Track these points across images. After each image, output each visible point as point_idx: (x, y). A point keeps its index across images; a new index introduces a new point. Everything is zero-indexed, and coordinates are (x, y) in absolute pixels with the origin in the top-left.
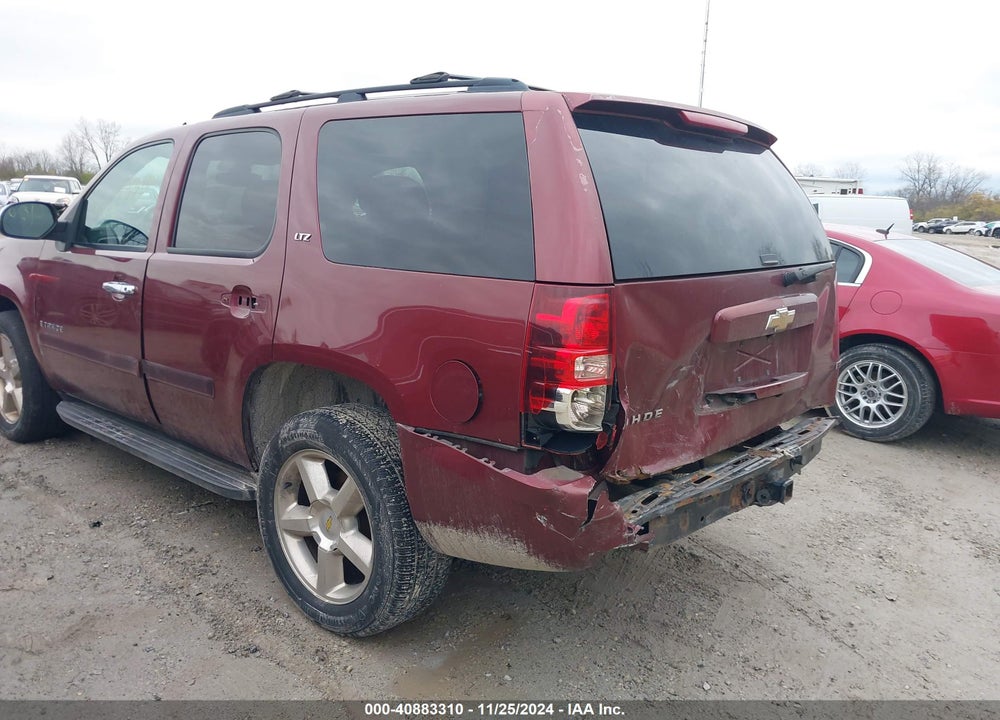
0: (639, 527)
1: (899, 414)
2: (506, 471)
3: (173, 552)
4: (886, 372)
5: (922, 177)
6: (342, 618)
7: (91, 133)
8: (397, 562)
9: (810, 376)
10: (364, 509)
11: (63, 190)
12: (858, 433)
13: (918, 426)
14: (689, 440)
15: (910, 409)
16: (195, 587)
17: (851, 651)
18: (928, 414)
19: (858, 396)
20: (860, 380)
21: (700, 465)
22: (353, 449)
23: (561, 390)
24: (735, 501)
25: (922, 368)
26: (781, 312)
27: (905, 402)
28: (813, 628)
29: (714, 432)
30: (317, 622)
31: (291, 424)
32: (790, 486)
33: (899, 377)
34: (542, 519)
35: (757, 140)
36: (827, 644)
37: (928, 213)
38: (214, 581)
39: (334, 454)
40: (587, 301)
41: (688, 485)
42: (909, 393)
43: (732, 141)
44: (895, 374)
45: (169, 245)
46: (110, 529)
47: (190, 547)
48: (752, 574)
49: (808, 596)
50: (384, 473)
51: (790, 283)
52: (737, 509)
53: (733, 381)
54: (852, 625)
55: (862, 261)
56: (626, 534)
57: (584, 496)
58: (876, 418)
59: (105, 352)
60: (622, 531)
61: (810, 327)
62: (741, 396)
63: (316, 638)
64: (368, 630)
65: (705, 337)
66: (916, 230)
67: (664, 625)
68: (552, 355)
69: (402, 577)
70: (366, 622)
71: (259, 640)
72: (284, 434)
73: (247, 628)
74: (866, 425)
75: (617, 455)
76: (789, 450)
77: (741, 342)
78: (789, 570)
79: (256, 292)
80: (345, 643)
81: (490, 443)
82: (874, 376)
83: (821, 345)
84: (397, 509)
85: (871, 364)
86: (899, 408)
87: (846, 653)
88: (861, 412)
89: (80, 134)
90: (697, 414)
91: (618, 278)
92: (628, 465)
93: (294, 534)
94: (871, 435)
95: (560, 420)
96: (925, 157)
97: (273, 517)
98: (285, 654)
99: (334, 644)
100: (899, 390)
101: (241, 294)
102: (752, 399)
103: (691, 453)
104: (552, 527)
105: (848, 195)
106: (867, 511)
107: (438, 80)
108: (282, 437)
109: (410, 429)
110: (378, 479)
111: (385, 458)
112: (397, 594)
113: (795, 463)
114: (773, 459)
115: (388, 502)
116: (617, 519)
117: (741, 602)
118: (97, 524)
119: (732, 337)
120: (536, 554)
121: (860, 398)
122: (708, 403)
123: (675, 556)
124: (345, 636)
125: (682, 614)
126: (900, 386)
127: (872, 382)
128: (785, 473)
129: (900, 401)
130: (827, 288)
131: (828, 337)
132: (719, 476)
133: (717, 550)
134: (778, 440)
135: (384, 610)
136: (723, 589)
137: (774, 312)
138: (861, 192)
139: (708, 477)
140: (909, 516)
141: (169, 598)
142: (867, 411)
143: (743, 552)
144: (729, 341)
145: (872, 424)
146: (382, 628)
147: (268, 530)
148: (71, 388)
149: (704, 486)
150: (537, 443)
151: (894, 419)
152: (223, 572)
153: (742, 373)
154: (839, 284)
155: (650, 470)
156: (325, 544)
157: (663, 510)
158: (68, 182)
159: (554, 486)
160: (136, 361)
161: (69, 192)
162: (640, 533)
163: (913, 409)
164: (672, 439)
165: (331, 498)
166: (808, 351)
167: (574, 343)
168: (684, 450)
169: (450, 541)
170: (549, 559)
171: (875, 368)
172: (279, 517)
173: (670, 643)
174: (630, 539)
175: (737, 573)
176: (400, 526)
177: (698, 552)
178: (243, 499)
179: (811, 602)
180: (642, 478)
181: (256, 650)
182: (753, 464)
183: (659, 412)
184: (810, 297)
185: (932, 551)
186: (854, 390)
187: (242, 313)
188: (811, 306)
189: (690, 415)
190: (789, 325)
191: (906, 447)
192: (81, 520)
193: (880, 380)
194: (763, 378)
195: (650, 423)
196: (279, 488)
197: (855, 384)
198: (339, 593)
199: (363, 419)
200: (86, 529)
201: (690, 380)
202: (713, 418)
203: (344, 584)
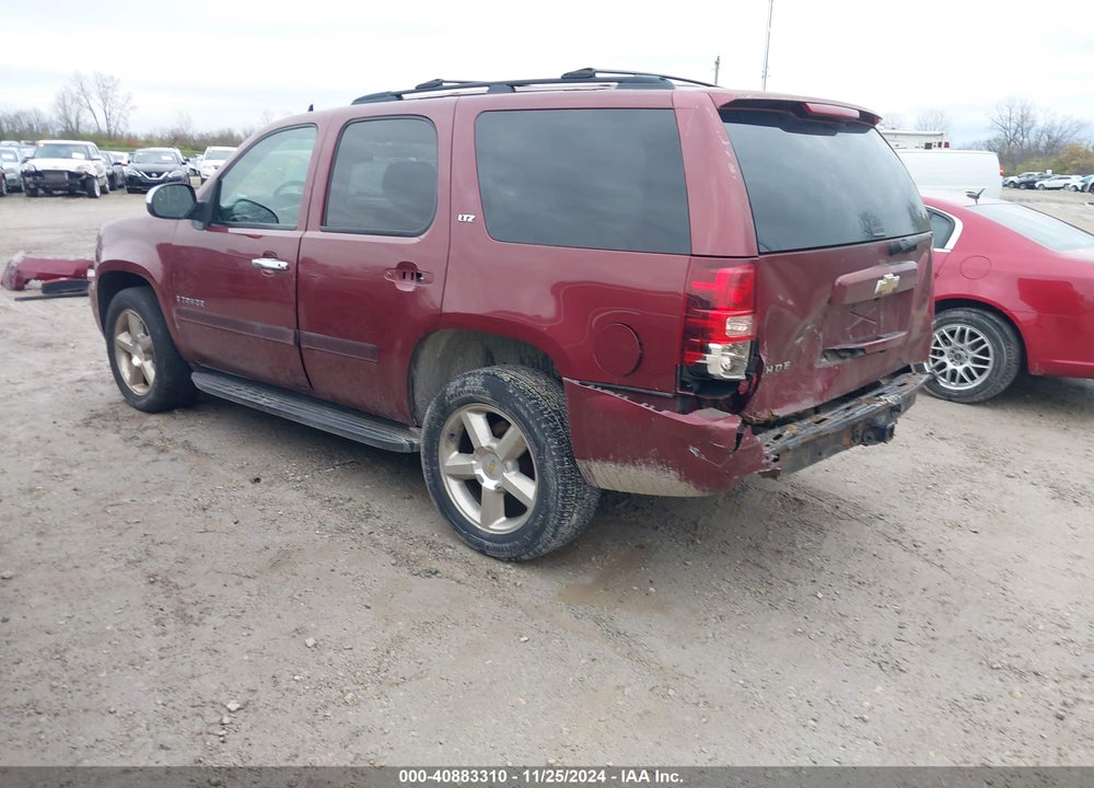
0: (773, 456)
1: (985, 376)
2: (664, 413)
3: (334, 502)
4: (973, 336)
5: (1014, 125)
6: (507, 545)
7: (87, 87)
8: (560, 494)
9: (909, 334)
10: (528, 451)
11: (82, 156)
12: (944, 395)
13: (1003, 387)
14: (810, 389)
15: (996, 370)
16: (365, 528)
17: (940, 570)
18: (1012, 375)
19: (945, 359)
20: (948, 343)
21: (817, 410)
22: (518, 402)
23: (711, 345)
24: (846, 440)
25: (1007, 330)
26: (888, 278)
27: (991, 364)
28: (907, 554)
29: (830, 383)
30: (482, 551)
31: (458, 383)
32: (892, 429)
33: (986, 340)
34: (694, 451)
35: (867, 121)
36: (919, 564)
37: (1020, 166)
38: (380, 523)
39: (500, 407)
40: (737, 271)
41: (809, 425)
42: (995, 355)
43: (844, 125)
44: (982, 337)
45: (322, 224)
46: (271, 484)
47: (348, 497)
48: (852, 514)
49: (902, 530)
50: (547, 421)
51: (895, 252)
52: (846, 447)
53: (845, 338)
54: (940, 550)
55: (952, 226)
56: (765, 461)
57: (733, 430)
58: (962, 380)
59: (255, 323)
60: (761, 458)
61: (909, 292)
62: (852, 351)
63: (485, 564)
64: (531, 553)
65: (827, 300)
66: (1005, 186)
67: (778, 552)
68: (706, 316)
69: (564, 506)
70: (528, 547)
71: (435, 566)
72: (450, 390)
73: (422, 557)
74: (953, 387)
75: (756, 399)
76: (891, 399)
77: (854, 305)
78: (884, 510)
79: (420, 268)
80: (509, 566)
81: (648, 392)
82: (961, 340)
83: (919, 308)
84: (559, 450)
85: (958, 328)
86: (985, 369)
87: (936, 571)
88: (948, 375)
89: (75, 89)
90: (817, 366)
91: (761, 251)
92: (762, 408)
93: (455, 477)
94: (955, 397)
95: (711, 371)
96: (1018, 102)
97: (437, 464)
98: (462, 576)
99: (499, 567)
100: (985, 352)
101: (407, 269)
102: (861, 354)
103: (811, 399)
104: (703, 457)
105: (934, 150)
106: (954, 463)
107: (586, 75)
108: (449, 394)
109: (576, 382)
110: (543, 426)
111: (546, 409)
112: (560, 520)
113: (895, 410)
114: (878, 405)
115: (552, 444)
116: (758, 448)
117: (843, 534)
118: (258, 480)
119: (848, 300)
120: (687, 480)
121: (947, 361)
122: (826, 357)
123: (781, 500)
124: (509, 560)
125: (793, 544)
126: (986, 349)
127: (960, 345)
128: (887, 418)
129: (986, 363)
130: (926, 254)
131: (924, 301)
132: (834, 419)
133: (818, 495)
134: (880, 391)
135: (547, 535)
136: (827, 525)
137: (882, 278)
138: (947, 145)
139: (825, 419)
140: (993, 466)
141: (346, 537)
142: (954, 373)
143: (841, 496)
144: (846, 303)
145: (958, 386)
146: (544, 550)
147: (433, 476)
148: (205, 359)
149: (823, 426)
150: (690, 390)
151: (979, 380)
152: (384, 516)
153: (853, 332)
154: (936, 250)
155: (780, 413)
156: (489, 484)
157: (791, 443)
158: (86, 147)
159: (708, 423)
160: (292, 332)
161: (89, 158)
162: (775, 460)
163: (998, 371)
164: (796, 387)
165: (494, 445)
166: (908, 312)
167: (725, 306)
168: (806, 396)
169: (608, 475)
170: (698, 484)
171: (963, 332)
172: (443, 463)
173: (785, 565)
174: (767, 465)
175: (838, 513)
176: (562, 464)
177: (802, 497)
178: (404, 451)
179: (904, 535)
180: (772, 419)
181: (437, 572)
182: (861, 409)
183: (787, 364)
184: (911, 265)
185: (1012, 494)
186: (942, 353)
187: (407, 286)
188: (913, 272)
189: (810, 367)
190: (894, 289)
191: (989, 407)
192: (240, 477)
193: (967, 343)
194: (870, 336)
195: (780, 374)
196: (443, 440)
197: (943, 347)
198: (501, 525)
199: (523, 378)
200: (248, 484)
201: (813, 337)
202: (829, 370)
203: (504, 518)
